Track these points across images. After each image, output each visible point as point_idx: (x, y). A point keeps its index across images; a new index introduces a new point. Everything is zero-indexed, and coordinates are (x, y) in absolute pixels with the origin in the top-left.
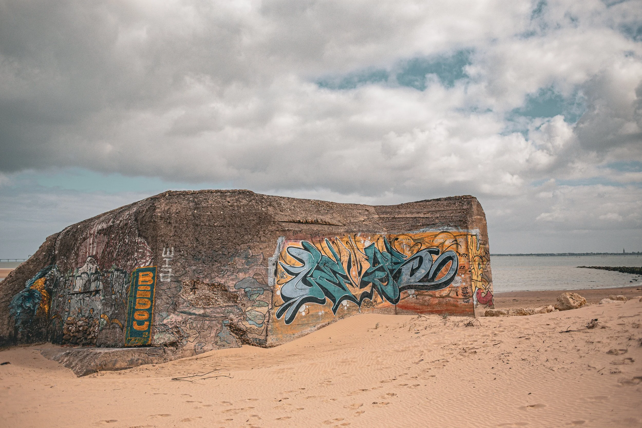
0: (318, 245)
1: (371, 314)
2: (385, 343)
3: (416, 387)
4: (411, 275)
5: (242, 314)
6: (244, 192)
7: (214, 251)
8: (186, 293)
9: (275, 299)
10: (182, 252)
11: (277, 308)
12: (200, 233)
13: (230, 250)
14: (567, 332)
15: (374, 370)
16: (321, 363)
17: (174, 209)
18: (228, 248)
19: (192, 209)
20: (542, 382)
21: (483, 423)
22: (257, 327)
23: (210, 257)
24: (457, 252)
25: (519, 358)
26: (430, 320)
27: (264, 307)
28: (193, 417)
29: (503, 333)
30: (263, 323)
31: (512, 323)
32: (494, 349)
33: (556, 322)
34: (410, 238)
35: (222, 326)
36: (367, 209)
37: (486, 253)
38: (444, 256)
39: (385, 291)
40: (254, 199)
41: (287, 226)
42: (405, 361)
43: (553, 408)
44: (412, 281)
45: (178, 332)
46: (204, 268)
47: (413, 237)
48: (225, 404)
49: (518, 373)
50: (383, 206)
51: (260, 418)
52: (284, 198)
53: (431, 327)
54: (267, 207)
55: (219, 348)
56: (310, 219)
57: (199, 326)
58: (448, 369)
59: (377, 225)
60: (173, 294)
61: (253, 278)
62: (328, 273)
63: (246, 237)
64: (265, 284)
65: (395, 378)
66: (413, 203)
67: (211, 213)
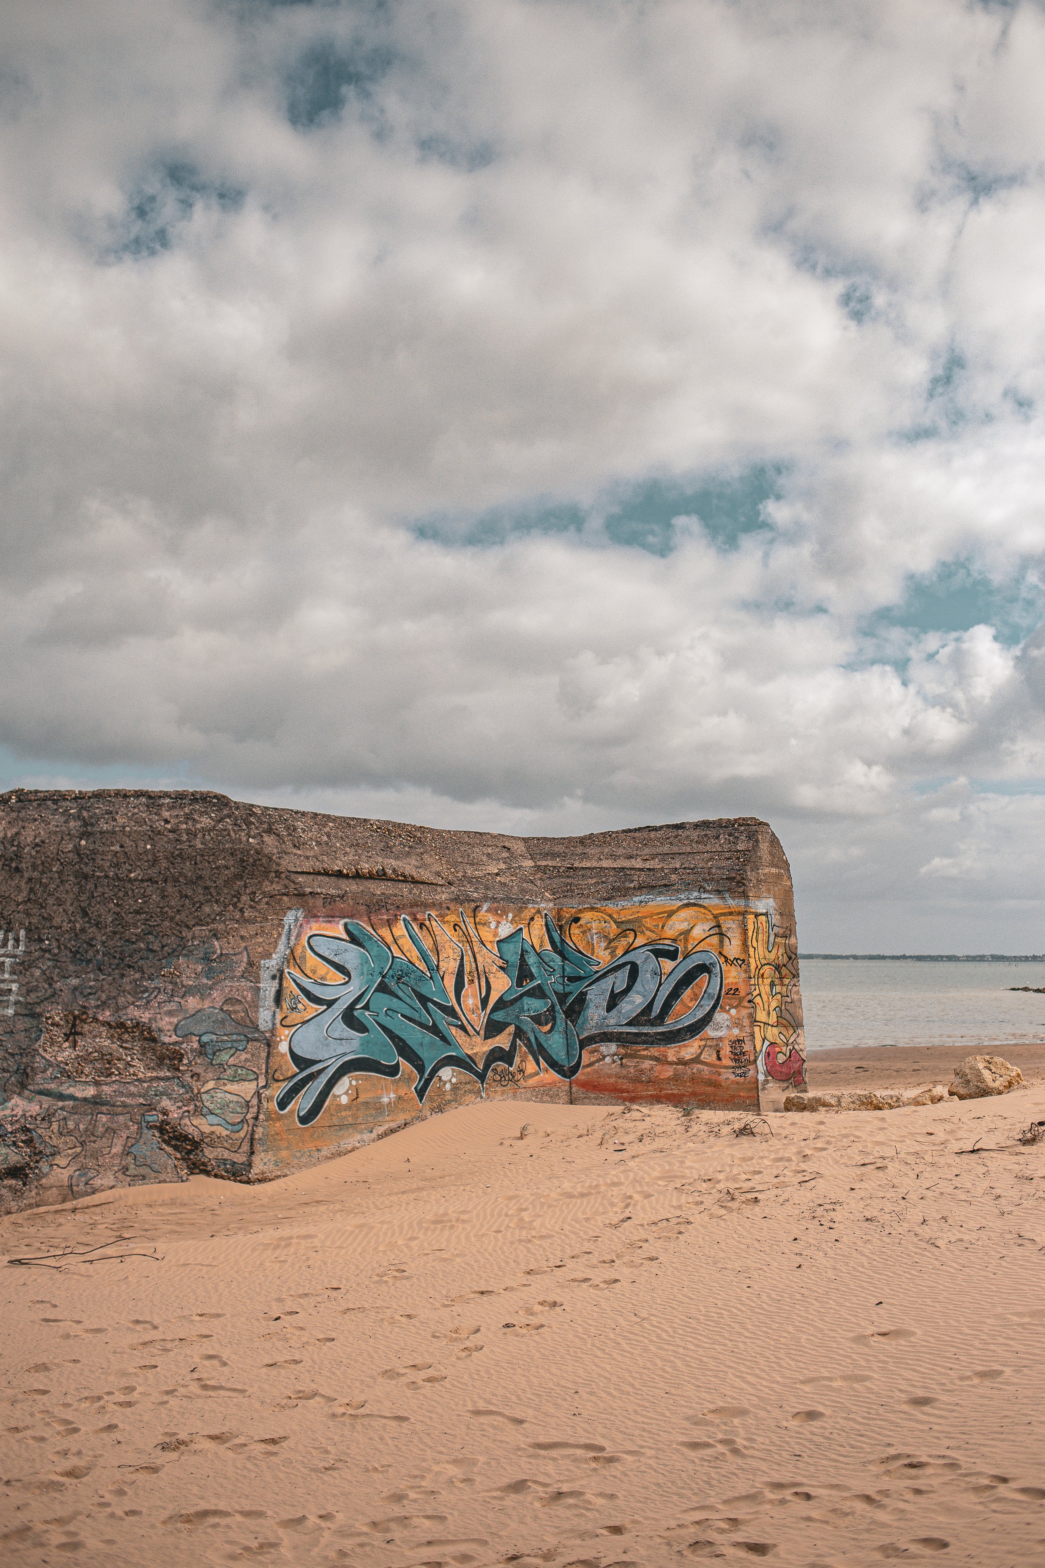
0: (385, 932)
1: (510, 1103)
2: (540, 1176)
3: (611, 1286)
4: (609, 1009)
5: (192, 1099)
6: (205, 798)
7: (127, 941)
8: (52, 1044)
9: (274, 1062)
10: (47, 942)
11: (279, 1084)
12: (93, 897)
13: (165, 941)
14: (972, 1152)
15: (512, 1243)
16: (382, 1223)
17: (28, 836)
18: (161, 934)
19: (74, 836)
20: (910, 1274)
21: (766, 1377)
22: (227, 1132)
23: (115, 957)
24: (720, 953)
25: (858, 1214)
26: (653, 1120)
27: (246, 1083)
28: (56, 1361)
29: (824, 1153)
30: (242, 1121)
31: (845, 1128)
32: (802, 1193)
33: (948, 1127)
34: (607, 918)
35: (142, 1128)
36: (507, 844)
37: (790, 958)
38: (690, 964)
39: (545, 1046)
40: (229, 816)
41: (309, 884)
42: (587, 1220)
43: (931, 1339)
44: (612, 1022)
45: (29, 1142)
46: (100, 983)
47: (615, 916)
48: (139, 1328)
49: (854, 1254)
50: (545, 839)
51: (225, 1364)
52: (304, 814)
53: (652, 1135)
54: (262, 836)
55: (132, 1183)
56: (365, 867)
57: (82, 1127)
58: (689, 1241)
59: (530, 886)
60: (20, 1048)
61: (222, 1010)
62: (408, 1000)
63: (207, 909)
64: (250, 1025)
65: (561, 1264)
66: (617, 832)
67: (122, 846)
